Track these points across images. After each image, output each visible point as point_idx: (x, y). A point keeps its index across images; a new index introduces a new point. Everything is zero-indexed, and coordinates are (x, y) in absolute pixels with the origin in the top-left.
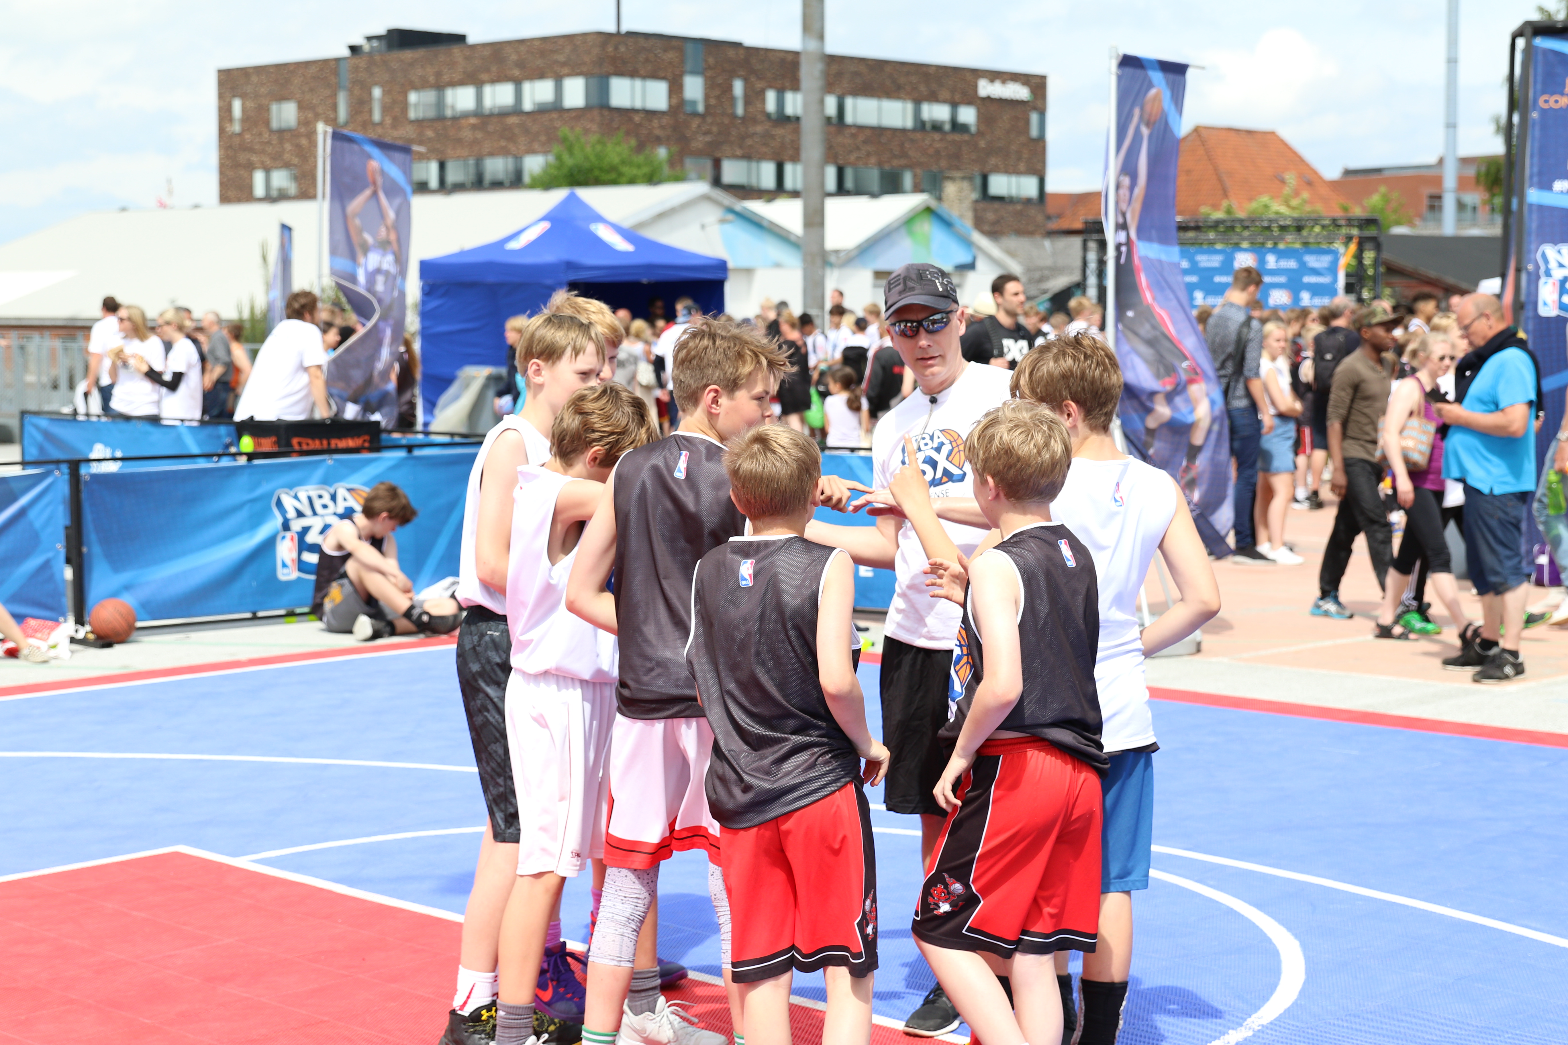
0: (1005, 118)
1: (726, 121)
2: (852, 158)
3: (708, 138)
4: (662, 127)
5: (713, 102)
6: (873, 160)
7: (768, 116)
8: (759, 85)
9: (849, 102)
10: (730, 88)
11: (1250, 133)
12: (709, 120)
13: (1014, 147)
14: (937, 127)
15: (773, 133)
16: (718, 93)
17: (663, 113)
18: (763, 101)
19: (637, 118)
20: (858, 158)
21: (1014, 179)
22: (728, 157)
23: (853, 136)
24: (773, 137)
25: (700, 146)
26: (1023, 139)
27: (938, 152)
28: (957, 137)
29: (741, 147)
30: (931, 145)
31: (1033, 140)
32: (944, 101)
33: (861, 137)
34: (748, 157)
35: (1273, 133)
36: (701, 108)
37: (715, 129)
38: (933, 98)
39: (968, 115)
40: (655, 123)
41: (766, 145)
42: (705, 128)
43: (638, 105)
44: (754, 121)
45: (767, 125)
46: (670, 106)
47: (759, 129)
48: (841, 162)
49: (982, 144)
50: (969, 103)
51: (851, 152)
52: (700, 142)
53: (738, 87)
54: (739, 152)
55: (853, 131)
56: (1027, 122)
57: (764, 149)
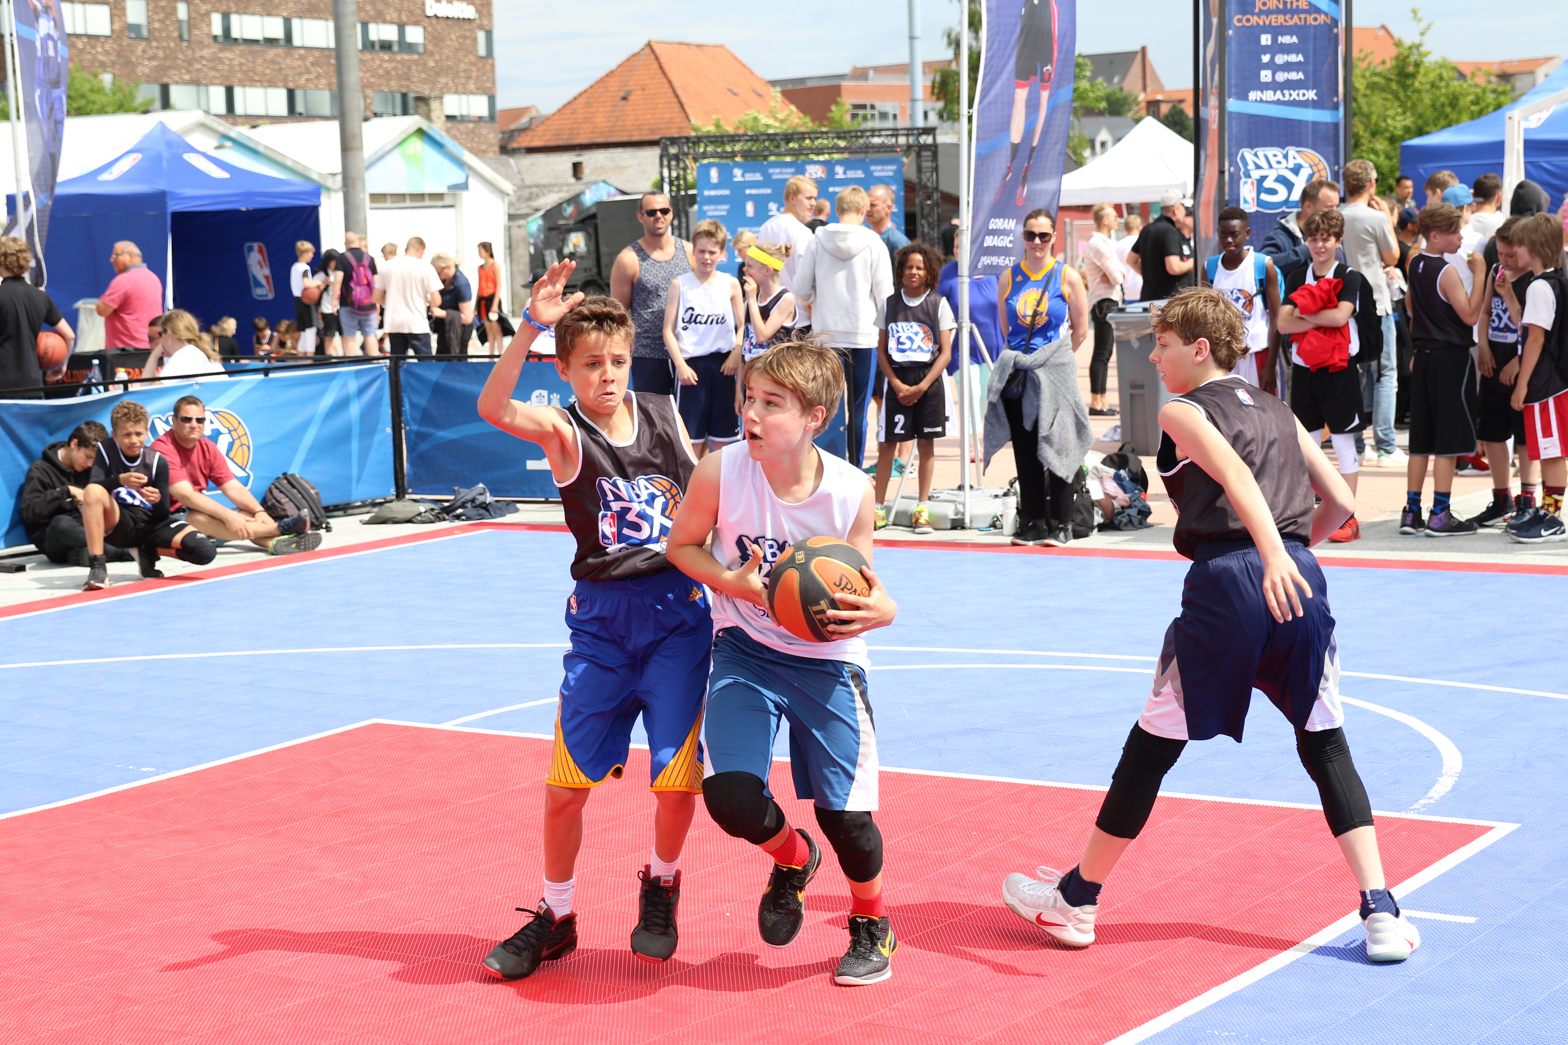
0: (453, 37)
1: (172, 45)
2: (302, 81)
3: (154, 63)
4: (107, 53)
5: (157, 25)
6: (324, 81)
7: (215, 38)
8: (204, 8)
9: (296, 23)
10: (175, 9)
11: (699, 46)
12: (155, 44)
13: (462, 66)
14: (386, 46)
15: (221, 55)
16: (162, 16)
17: (106, 37)
18: (209, 25)
19: (80, 45)
20: (307, 80)
21: (464, 97)
22: (177, 83)
23: (302, 58)
24: (220, 60)
25: (147, 71)
26: (472, 58)
27: (387, 72)
28: (406, 57)
29: (188, 72)
30: (380, 66)
31: (482, 58)
32: (392, 22)
33: (311, 59)
34: (196, 82)
35: (722, 46)
36: (145, 33)
37: (161, 54)
38: (380, 18)
39: (415, 35)
40: (99, 49)
41: (213, 69)
42: (150, 53)
43: (80, 30)
44: (201, 45)
45: (215, 48)
46: (112, 30)
47: (206, 52)
48: (291, 85)
49: (431, 64)
50: (416, 23)
51: (300, 74)
52: (145, 68)
53: (182, 11)
54: (187, 77)
55: (302, 52)
56: (475, 40)
57: (212, 73)
